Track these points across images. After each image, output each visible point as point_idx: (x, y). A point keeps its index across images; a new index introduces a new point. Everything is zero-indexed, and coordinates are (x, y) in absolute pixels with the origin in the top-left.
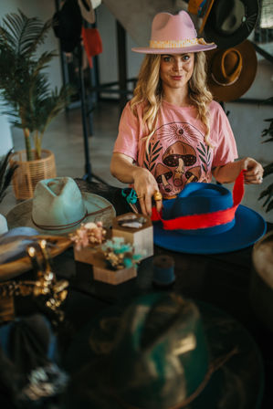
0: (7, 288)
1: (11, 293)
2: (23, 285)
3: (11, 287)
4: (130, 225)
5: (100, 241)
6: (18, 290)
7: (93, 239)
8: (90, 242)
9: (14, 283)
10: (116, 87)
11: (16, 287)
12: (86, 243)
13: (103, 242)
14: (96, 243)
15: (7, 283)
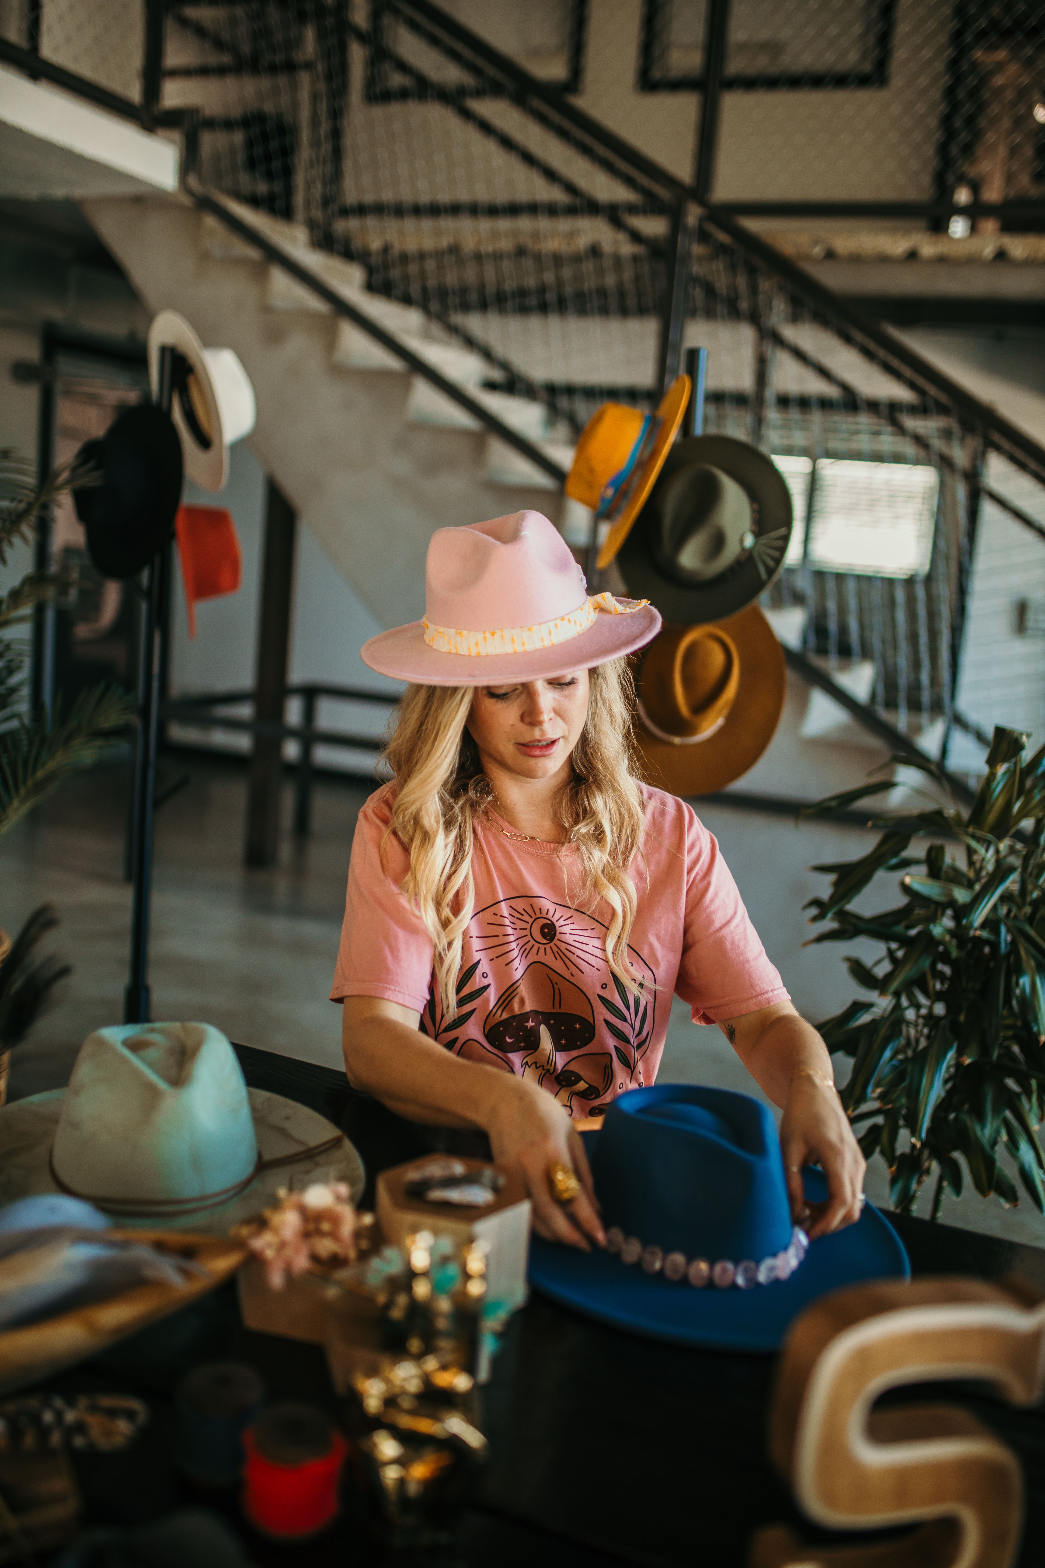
0: (36, 1419)
1: (56, 1438)
2: (93, 1409)
3: (48, 1417)
4: (455, 1195)
5: (352, 1254)
6: (80, 1428)
7: (326, 1247)
8: (314, 1258)
9: (58, 1402)
10: (245, 711)
11: (70, 1416)
12: (302, 1262)
13: (364, 1256)
14: (336, 1261)
15: (33, 1403)
